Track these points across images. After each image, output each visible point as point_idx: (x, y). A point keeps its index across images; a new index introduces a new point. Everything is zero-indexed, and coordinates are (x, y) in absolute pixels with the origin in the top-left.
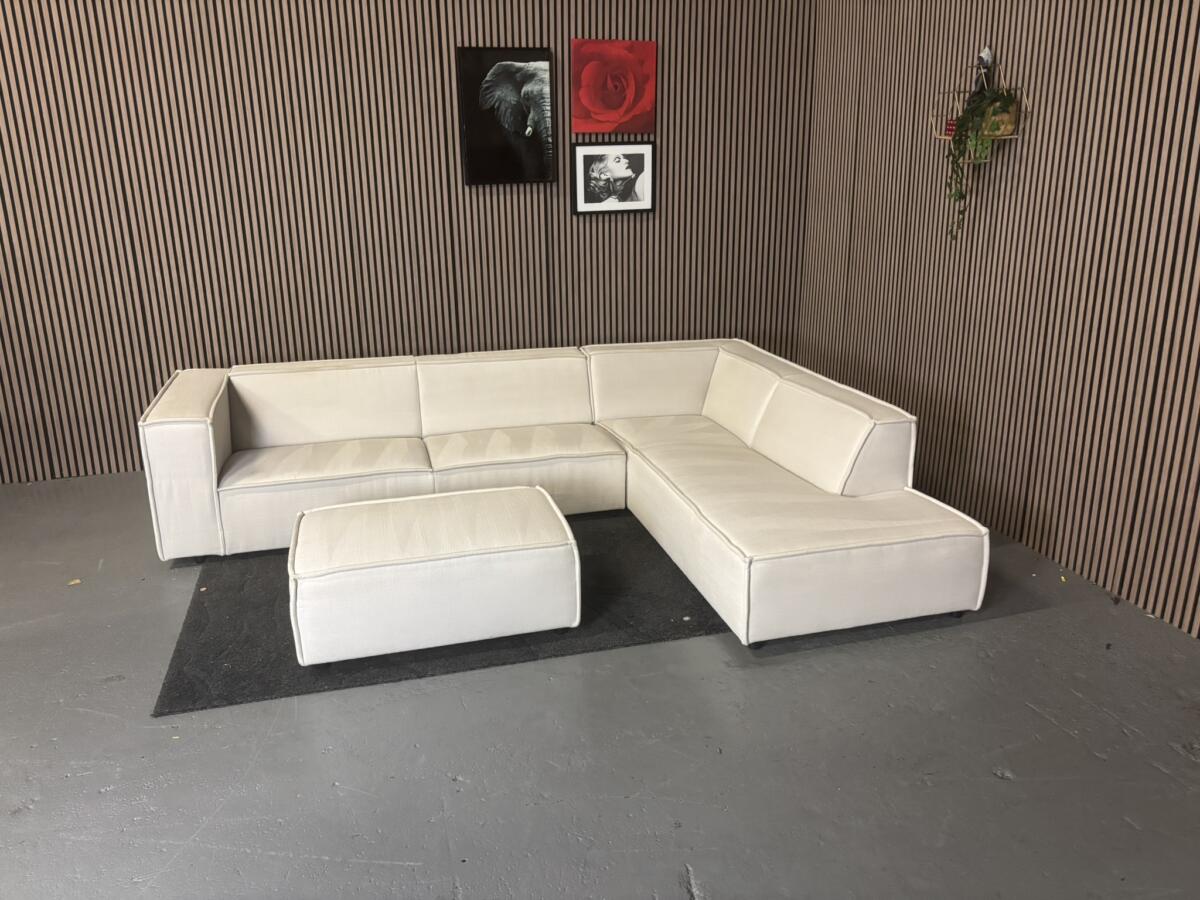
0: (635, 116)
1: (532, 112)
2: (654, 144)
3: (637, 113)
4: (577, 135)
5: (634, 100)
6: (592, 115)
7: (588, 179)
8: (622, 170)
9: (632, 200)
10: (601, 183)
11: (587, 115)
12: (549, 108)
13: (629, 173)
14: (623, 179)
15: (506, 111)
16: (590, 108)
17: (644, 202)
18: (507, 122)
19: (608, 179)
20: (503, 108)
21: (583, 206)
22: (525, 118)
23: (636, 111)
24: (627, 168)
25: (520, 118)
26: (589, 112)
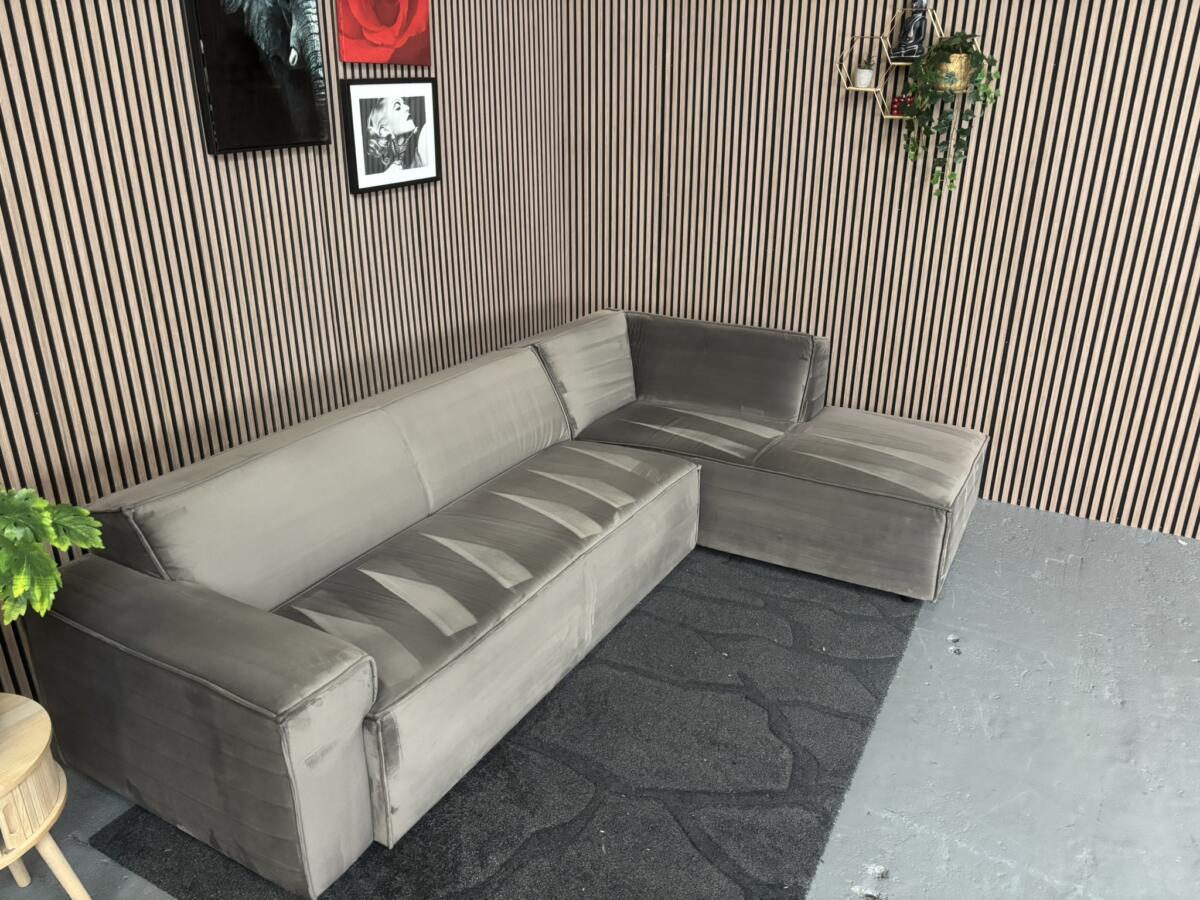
0: (410, 39)
1: (294, 21)
2: (434, 81)
3: (413, 35)
4: (344, 65)
5: (408, 13)
6: (366, 35)
7: (367, 136)
8: (403, 124)
9: (416, 166)
10: (382, 143)
11: (358, 34)
12: (315, 18)
13: (410, 126)
14: (405, 135)
15: (259, 19)
16: (361, 21)
17: (428, 170)
18: (263, 38)
19: (389, 137)
20: (255, 11)
21: (365, 181)
22: (287, 33)
23: (411, 32)
24: (410, 117)
25: (279, 32)
26: (361, 27)
